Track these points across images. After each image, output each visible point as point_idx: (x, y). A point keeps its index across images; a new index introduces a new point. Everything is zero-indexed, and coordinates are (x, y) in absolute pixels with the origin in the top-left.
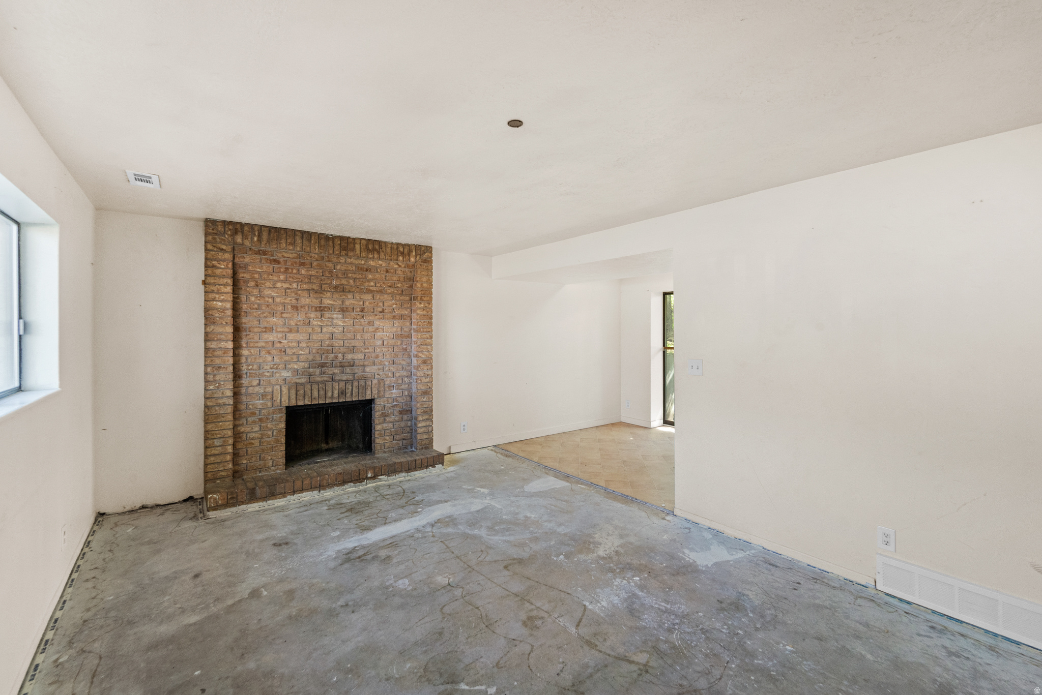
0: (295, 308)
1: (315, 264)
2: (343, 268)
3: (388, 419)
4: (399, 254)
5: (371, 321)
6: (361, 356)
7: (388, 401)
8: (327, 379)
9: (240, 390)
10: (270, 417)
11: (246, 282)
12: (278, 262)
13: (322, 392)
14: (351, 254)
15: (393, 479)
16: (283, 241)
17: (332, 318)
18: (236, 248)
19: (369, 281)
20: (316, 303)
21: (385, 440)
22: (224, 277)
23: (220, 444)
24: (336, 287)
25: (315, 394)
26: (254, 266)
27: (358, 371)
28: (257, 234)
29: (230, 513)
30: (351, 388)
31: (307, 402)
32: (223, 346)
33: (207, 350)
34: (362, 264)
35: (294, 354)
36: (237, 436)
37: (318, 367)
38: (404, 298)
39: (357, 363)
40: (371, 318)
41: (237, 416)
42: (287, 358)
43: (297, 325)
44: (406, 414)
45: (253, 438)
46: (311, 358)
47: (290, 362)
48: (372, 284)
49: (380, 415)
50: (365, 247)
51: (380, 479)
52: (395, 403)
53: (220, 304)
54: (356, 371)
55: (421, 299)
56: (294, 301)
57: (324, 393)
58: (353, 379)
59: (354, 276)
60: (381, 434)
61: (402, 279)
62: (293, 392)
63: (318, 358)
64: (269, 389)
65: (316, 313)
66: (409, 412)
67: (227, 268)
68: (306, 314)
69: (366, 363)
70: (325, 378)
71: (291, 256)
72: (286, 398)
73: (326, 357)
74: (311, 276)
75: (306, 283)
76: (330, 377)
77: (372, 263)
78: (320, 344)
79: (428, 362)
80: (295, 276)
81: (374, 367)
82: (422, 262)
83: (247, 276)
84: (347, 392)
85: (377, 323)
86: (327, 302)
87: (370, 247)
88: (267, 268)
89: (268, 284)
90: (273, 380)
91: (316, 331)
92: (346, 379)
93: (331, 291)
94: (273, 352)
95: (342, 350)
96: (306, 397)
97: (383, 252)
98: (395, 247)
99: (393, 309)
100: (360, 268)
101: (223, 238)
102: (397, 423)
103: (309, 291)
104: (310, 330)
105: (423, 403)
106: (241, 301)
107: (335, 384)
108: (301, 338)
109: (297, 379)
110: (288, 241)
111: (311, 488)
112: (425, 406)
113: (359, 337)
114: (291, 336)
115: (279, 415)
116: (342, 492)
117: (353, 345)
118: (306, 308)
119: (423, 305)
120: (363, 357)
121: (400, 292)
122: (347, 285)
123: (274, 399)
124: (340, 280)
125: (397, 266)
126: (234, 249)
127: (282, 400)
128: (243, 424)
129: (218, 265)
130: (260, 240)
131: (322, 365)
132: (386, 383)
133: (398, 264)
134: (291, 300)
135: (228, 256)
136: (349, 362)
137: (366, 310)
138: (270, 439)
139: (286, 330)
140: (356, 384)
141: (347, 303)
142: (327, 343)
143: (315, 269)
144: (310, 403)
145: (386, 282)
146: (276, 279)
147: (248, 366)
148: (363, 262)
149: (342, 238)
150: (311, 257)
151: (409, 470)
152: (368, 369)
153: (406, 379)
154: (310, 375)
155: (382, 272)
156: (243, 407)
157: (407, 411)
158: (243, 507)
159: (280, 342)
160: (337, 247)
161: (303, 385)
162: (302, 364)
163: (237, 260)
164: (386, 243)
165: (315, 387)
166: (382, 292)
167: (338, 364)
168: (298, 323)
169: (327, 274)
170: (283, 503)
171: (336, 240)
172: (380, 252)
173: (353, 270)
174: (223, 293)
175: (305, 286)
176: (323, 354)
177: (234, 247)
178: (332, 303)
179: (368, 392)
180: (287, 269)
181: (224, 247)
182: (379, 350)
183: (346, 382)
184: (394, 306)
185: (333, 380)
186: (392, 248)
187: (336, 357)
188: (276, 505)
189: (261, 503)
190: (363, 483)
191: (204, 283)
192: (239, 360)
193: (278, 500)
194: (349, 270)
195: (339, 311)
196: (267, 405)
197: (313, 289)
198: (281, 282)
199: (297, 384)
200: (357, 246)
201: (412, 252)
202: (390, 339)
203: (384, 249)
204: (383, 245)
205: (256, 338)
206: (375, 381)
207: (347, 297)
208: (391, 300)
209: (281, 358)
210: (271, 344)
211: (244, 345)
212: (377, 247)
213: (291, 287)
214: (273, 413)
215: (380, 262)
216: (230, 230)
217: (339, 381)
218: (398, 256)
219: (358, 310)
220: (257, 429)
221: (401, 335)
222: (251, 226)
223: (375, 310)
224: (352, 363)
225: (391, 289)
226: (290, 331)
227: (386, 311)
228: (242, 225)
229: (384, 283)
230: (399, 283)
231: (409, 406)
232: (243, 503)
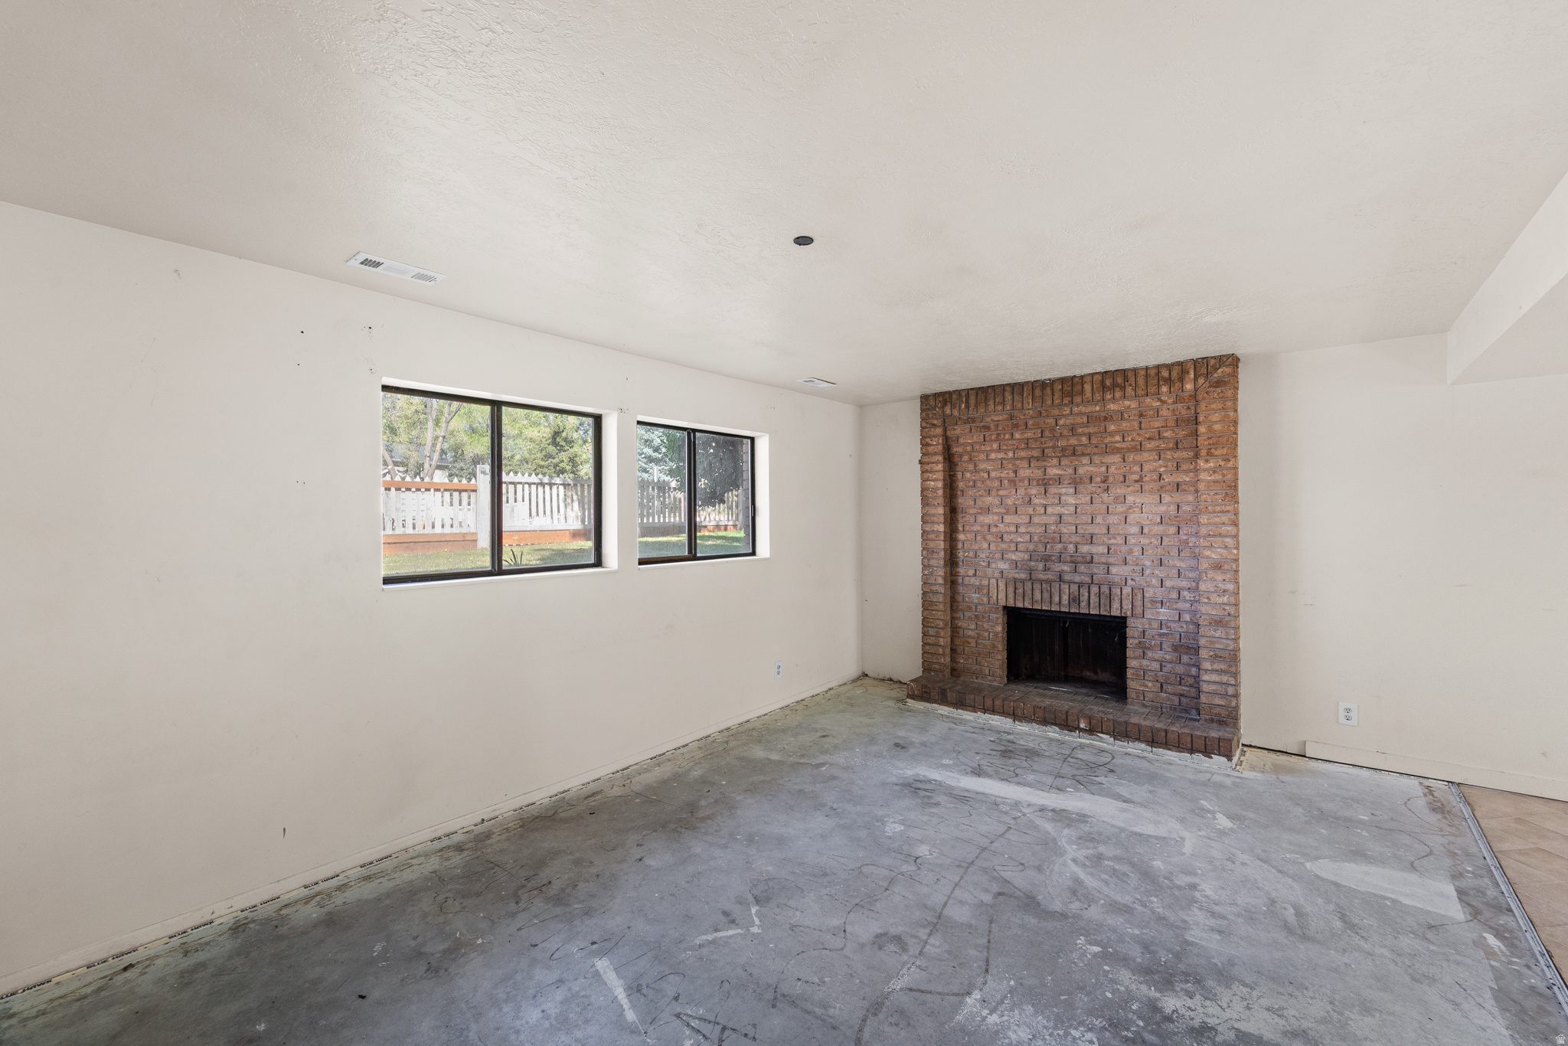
0: (1013, 482)
1: (1030, 422)
2: (1068, 422)
3: (1149, 654)
4: (1161, 383)
5: (1119, 496)
6: (1103, 549)
7: (1150, 624)
8: (1052, 577)
9: (957, 579)
10: (986, 615)
11: (961, 456)
12: (987, 428)
13: (1046, 595)
14: (1078, 399)
15: (1122, 747)
16: (991, 402)
17: (1060, 494)
18: (946, 421)
19: (1112, 434)
20: (1038, 473)
21: (1146, 686)
22: (935, 454)
23: (934, 634)
24: (1063, 449)
25: (1037, 596)
26: (966, 438)
27: (1099, 571)
28: (964, 400)
29: (922, 707)
30: (1087, 594)
31: (1028, 605)
32: (935, 529)
33: (924, 533)
34: (1096, 412)
35: (1011, 541)
36: (955, 630)
37: (1041, 561)
38: (1181, 454)
39: (1096, 559)
40: (1120, 491)
41: (954, 608)
42: (1003, 546)
43: (1015, 504)
44: (1186, 653)
45: (970, 637)
46: (1031, 547)
47: (1008, 551)
48: (1118, 438)
49: (1136, 644)
50: (1099, 385)
51: (1101, 738)
52: (1164, 631)
53: (933, 483)
54: (1095, 571)
55: (1209, 453)
56: (1012, 474)
57: (1049, 596)
58: (1090, 582)
59: (1086, 430)
60: (1137, 675)
61: (1171, 423)
62: (1011, 590)
63: (1041, 548)
64: (985, 582)
65: (1037, 488)
66: (1193, 651)
67: (938, 444)
68: (1025, 489)
69: (1111, 560)
70: (1050, 576)
71: (1001, 418)
72: (1003, 597)
73: (1052, 547)
74: (1028, 439)
75: (1023, 449)
76: (1056, 575)
77: (1112, 407)
78: (1044, 529)
79: (1229, 567)
80: (1010, 442)
81: (1125, 567)
82: (1210, 386)
83: (960, 449)
84: (1081, 600)
85: (1130, 499)
86: (1053, 472)
87: (1108, 383)
88: (977, 437)
89: (982, 456)
90: (989, 571)
91: (1038, 512)
92: (1079, 581)
93: (1057, 457)
94: (990, 537)
95: (1074, 539)
96: (1026, 598)
97: (1130, 385)
98: (1153, 372)
99: (1161, 475)
100: (1094, 418)
101: (935, 412)
102: (1169, 666)
103: (1029, 460)
104: (1031, 511)
105: (1214, 639)
106: (957, 478)
107: (1065, 586)
108: (1020, 521)
109: (1016, 573)
110: (997, 400)
111: (1003, 713)
112: (1217, 646)
113: (1099, 519)
114: (1008, 519)
115: (995, 616)
116: (1039, 733)
117: (1090, 532)
118: (1026, 482)
119: (1212, 464)
120: (1106, 551)
121: (1171, 445)
122: (1078, 445)
123: (990, 594)
124: (1068, 440)
125: (1158, 403)
126: (944, 422)
127: (999, 598)
128: (959, 618)
129: (931, 442)
130: (967, 407)
131: (1046, 559)
132: (1147, 595)
133: (1160, 400)
134: (1008, 473)
135: (939, 431)
136: (1083, 557)
137: (1111, 479)
138: (987, 642)
139: (1003, 511)
140: (1094, 589)
141: (1081, 471)
142: (1052, 528)
143: (1031, 429)
144: (1031, 607)
145: (1141, 432)
146: (989, 449)
147: (964, 552)
148: (1098, 408)
149: (1063, 380)
150: (1025, 415)
151: (1153, 742)
152: (1113, 570)
153: (1185, 593)
154: (1031, 570)
155: (1131, 418)
156: (960, 598)
157: (1187, 647)
158: (935, 706)
159: (997, 526)
160: (1057, 395)
161: (1023, 581)
162: (1021, 555)
163: (948, 433)
164: (1135, 371)
165: (1037, 586)
166: (1137, 450)
167: (1069, 559)
168: (1017, 502)
169: (1047, 433)
170: (972, 718)
171: (1056, 385)
172: (1125, 387)
173: (1082, 423)
174: (936, 471)
175: (1023, 454)
176: (1048, 542)
177: (944, 420)
178: (1060, 472)
179: (1116, 605)
180: (998, 435)
181: (935, 422)
182: (1134, 541)
183: (1080, 585)
184: (1162, 469)
185: (1060, 579)
186: (1147, 375)
187: (1065, 549)
188: (964, 716)
189: (951, 709)
190: (1073, 734)
191: (921, 462)
192: (956, 546)
193: (969, 712)
194: (1078, 424)
195: (1070, 484)
196: (983, 600)
197: (1032, 457)
198: (996, 452)
199: (1015, 580)
200: (1088, 387)
201: (1188, 372)
202: (1154, 524)
203: (1132, 381)
204: (1129, 375)
205: (972, 520)
206: (1127, 590)
207: (1081, 462)
208: (1155, 461)
209: (997, 546)
210: (986, 528)
211: (961, 529)
212: (1120, 380)
213: (1006, 457)
214: (990, 611)
215: (1127, 403)
216: (940, 402)
217: (1070, 583)
218: (1159, 387)
219: (1099, 479)
220: (973, 627)
221: (1175, 517)
222: (958, 392)
223: (1127, 478)
224: (1089, 559)
225: (1153, 442)
226: (1007, 513)
227: (1146, 479)
228: (950, 393)
229: (1139, 435)
230: (1167, 431)
231: (1194, 640)
232: (935, 702)
